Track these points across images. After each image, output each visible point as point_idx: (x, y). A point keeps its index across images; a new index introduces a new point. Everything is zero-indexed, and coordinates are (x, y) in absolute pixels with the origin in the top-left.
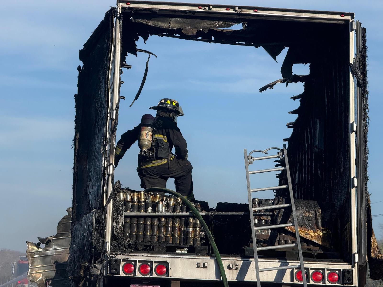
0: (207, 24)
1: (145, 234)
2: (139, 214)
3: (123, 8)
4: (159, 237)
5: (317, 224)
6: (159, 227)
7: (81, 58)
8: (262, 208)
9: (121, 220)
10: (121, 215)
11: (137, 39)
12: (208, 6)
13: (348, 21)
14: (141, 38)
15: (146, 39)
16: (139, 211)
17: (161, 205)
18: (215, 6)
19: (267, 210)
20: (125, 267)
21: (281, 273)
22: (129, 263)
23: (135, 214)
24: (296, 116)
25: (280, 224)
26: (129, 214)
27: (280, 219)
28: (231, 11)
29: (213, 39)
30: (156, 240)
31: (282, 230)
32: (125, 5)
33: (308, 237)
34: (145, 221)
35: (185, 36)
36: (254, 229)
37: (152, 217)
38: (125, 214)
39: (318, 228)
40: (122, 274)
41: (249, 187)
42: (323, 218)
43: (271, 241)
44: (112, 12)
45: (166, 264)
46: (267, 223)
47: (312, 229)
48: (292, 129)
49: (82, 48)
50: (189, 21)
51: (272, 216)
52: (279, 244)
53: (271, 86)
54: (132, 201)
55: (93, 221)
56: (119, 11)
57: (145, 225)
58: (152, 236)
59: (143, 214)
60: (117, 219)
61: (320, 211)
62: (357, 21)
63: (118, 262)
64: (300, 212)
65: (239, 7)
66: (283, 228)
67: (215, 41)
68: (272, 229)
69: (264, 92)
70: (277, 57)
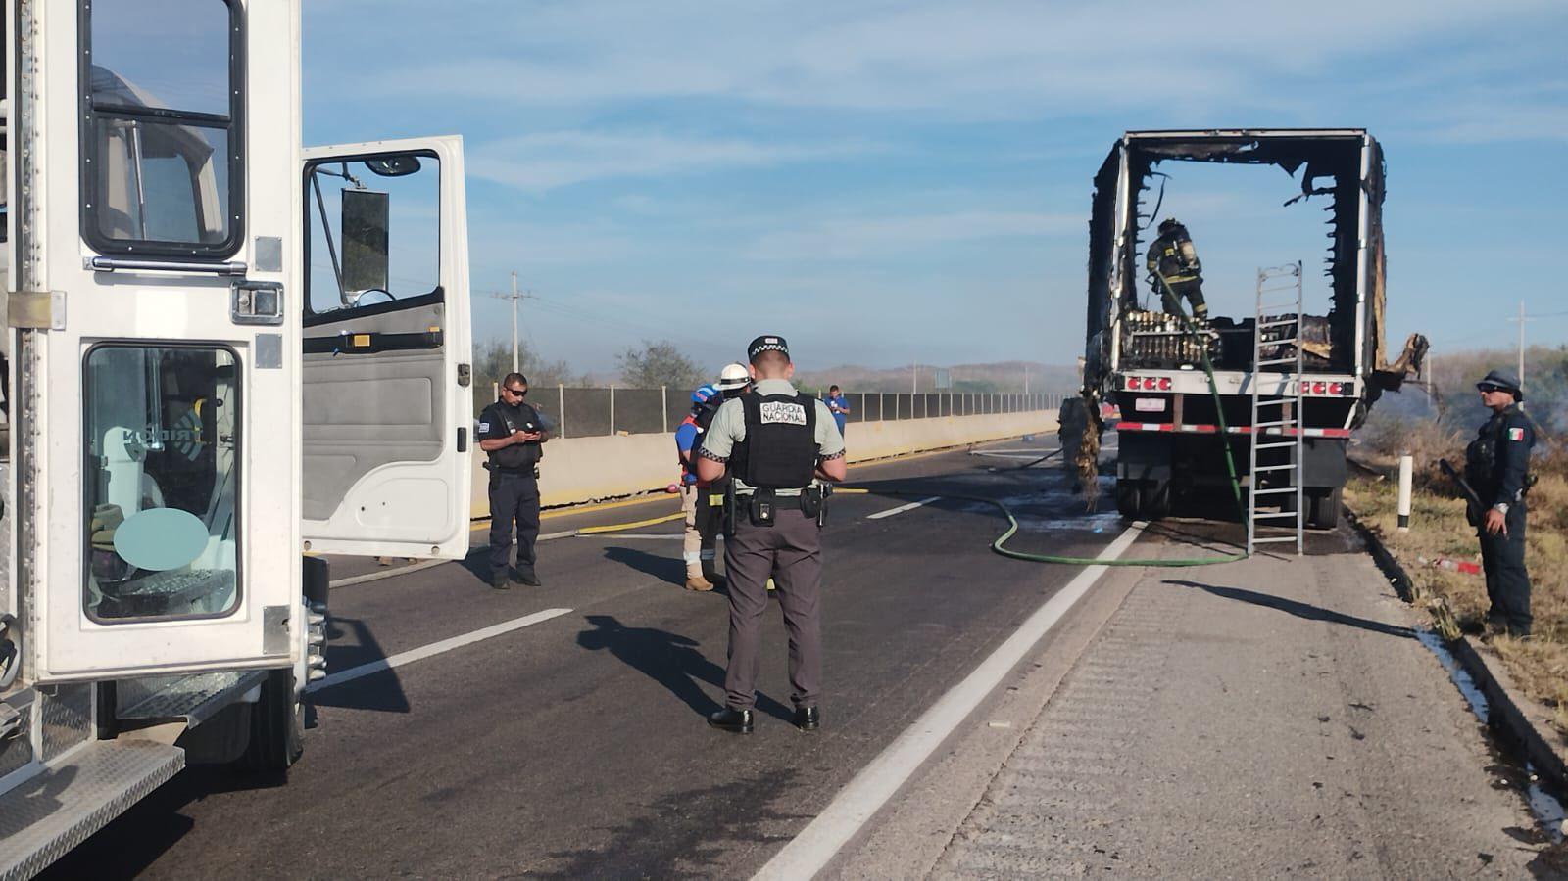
0: (1216, 148)
1: (1153, 352)
2: (1148, 333)
3: (1131, 139)
4: (1167, 354)
5: (1325, 338)
6: (1168, 345)
7: (1096, 185)
8: (1271, 325)
9: (1130, 339)
10: (1130, 335)
11: (1151, 163)
12: (1215, 130)
13: (1360, 136)
14: (1154, 163)
15: (1158, 163)
16: (1148, 330)
17: (1168, 324)
18: (1222, 131)
19: (1275, 327)
20: (1130, 382)
21: (1283, 386)
22: (1134, 379)
23: (1144, 333)
24: (1334, 226)
25: (1288, 338)
26: (1138, 333)
27: (1286, 335)
28: (1239, 134)
29: (1225, 159)
30: (1164, 357)
31: (1289, 345)
32: (1132, 136)
33: (1316, 352)
34: (1154, 340)
35: (1196, 159)
36: (1258, 344)
37: (1161, 336)
38: (1133, 333)
39: (1326, 342)
40: (1127, 389)
41: (1259, 304)
42: (1332, 333)
43: (1278, 355)
44: (1120, 142)
45: (1169, 380)
46: (1275, 339)
47: (1320, 343)
48: (1334, 239)
49: (1096, 175)
50: (1197, 146)
51: (1279, 332)
52: (1287, 357)
53: (1296, 200)
54: (1141, 321)
55: (1101, 341)
56: (1126, 142)
57: (1154, 343)
58: (1160, 353)
59: (1151, 332)
60: (1126, 338)
61: (1329, 326)
62: (1370, 136)
63: (1123, 378)
64: (1308, 327)
65: (1248, 130)
66: (1290, 344)
67: (1229, 161)
68: (1280, 345)
69: (1288, 206)
70: (1295, 174)
